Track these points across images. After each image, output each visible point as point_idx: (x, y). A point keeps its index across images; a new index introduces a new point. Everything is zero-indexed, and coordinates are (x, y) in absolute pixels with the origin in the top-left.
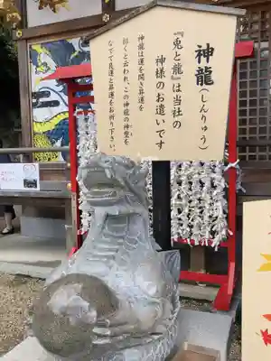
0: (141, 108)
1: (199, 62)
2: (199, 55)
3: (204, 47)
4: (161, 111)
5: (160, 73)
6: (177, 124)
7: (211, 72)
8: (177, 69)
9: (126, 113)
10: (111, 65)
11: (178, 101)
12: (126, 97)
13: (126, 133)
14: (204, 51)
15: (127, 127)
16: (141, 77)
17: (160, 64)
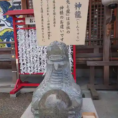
0: (54, 26)
1: (76, 9)
2: (76, 7)
3: (78, 4)
4: (62, 27)
5: (61, 13)
6: (68, 32)
7: (80, 13)
8: (68, 12)
9: (49, 27)
10: (42, 8)
11: (68, 23)
12: (49, 21)
13: (49, 35)
14: (78, 5)
15: (49, 33)
16: (54, 14)
17: (61, 9)
